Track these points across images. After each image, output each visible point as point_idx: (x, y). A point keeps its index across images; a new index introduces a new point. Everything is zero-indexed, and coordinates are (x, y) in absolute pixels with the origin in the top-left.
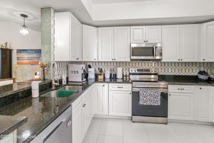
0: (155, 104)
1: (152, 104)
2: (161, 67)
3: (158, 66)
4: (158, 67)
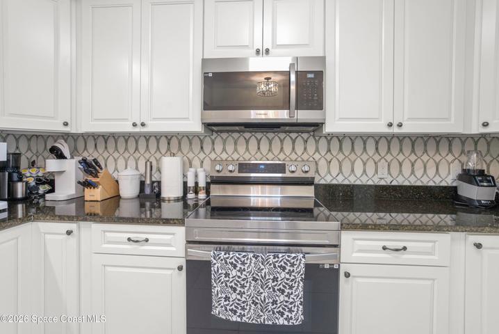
0: (281, 321)
1: (266, 319)
2: (329, 157)
3: (317, 150)
4: (317, 156)
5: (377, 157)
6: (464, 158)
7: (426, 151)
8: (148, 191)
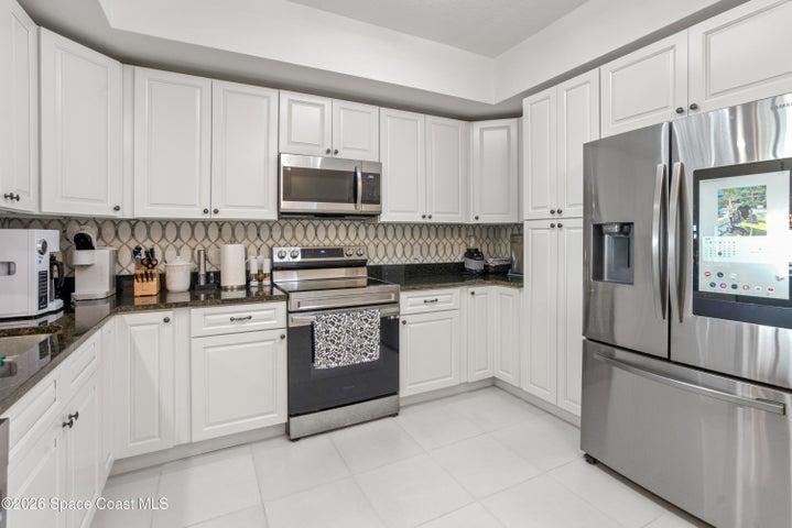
0: (366, 360)
1: (356, 360)
2: (376, 241)
3: (367, 236)
4: (367, 241)
5: (412, 241)
6: (468, 242)
7: (445, 236)
8: (202, 283)
